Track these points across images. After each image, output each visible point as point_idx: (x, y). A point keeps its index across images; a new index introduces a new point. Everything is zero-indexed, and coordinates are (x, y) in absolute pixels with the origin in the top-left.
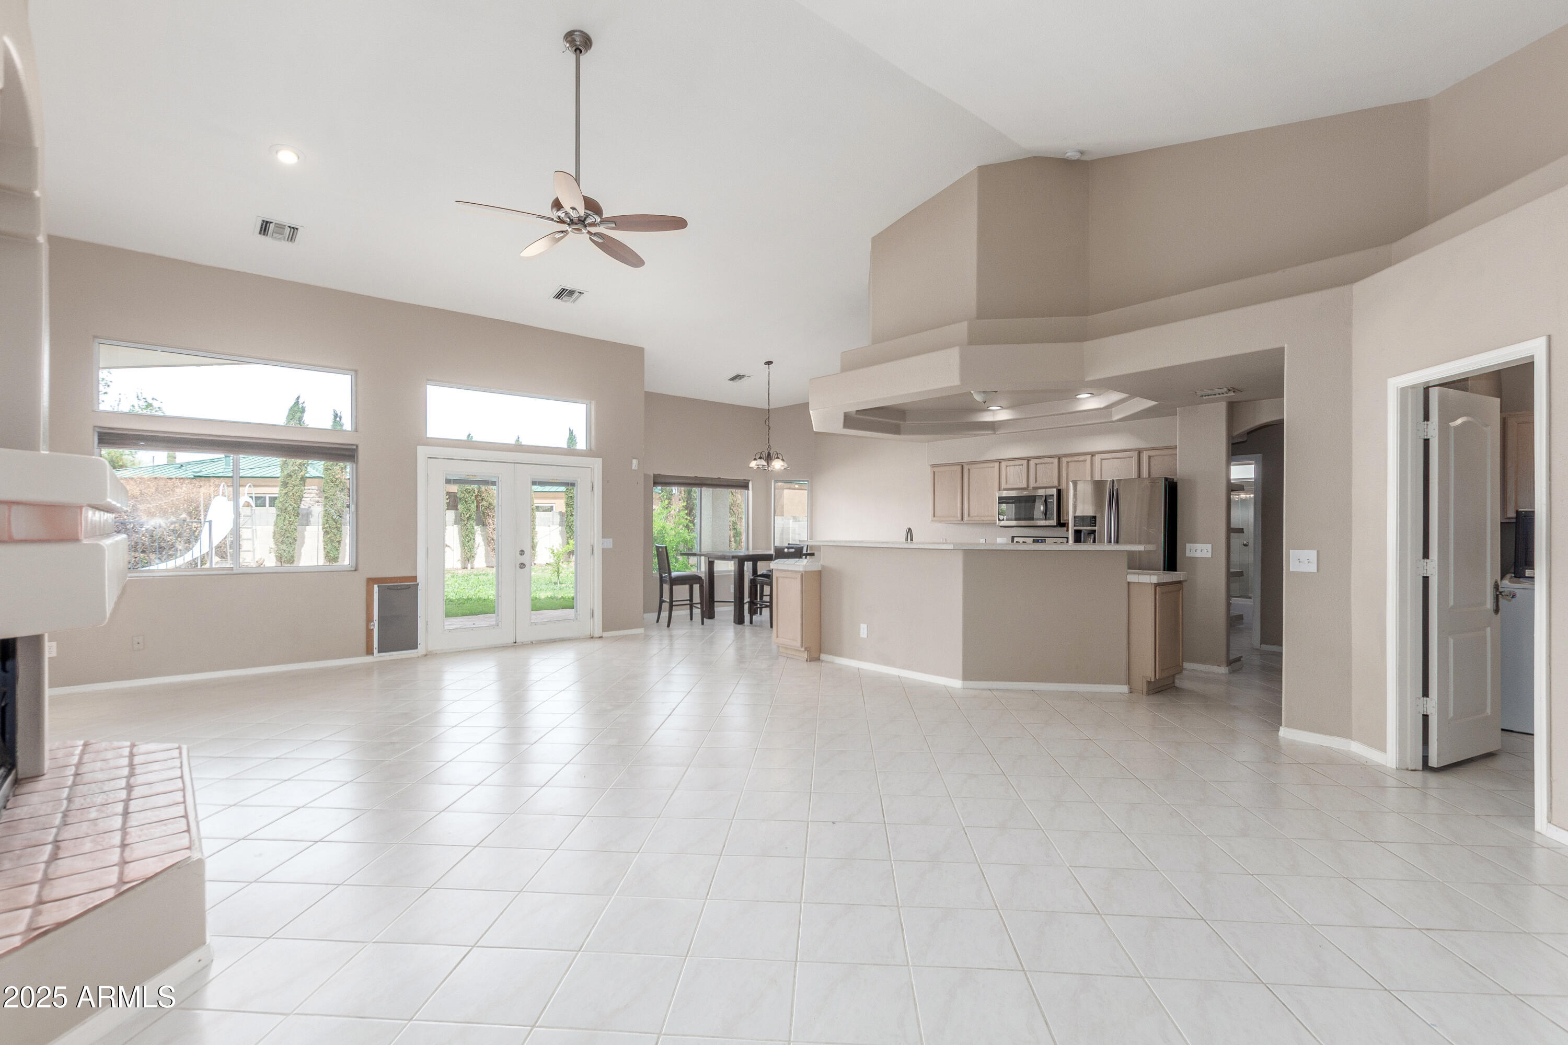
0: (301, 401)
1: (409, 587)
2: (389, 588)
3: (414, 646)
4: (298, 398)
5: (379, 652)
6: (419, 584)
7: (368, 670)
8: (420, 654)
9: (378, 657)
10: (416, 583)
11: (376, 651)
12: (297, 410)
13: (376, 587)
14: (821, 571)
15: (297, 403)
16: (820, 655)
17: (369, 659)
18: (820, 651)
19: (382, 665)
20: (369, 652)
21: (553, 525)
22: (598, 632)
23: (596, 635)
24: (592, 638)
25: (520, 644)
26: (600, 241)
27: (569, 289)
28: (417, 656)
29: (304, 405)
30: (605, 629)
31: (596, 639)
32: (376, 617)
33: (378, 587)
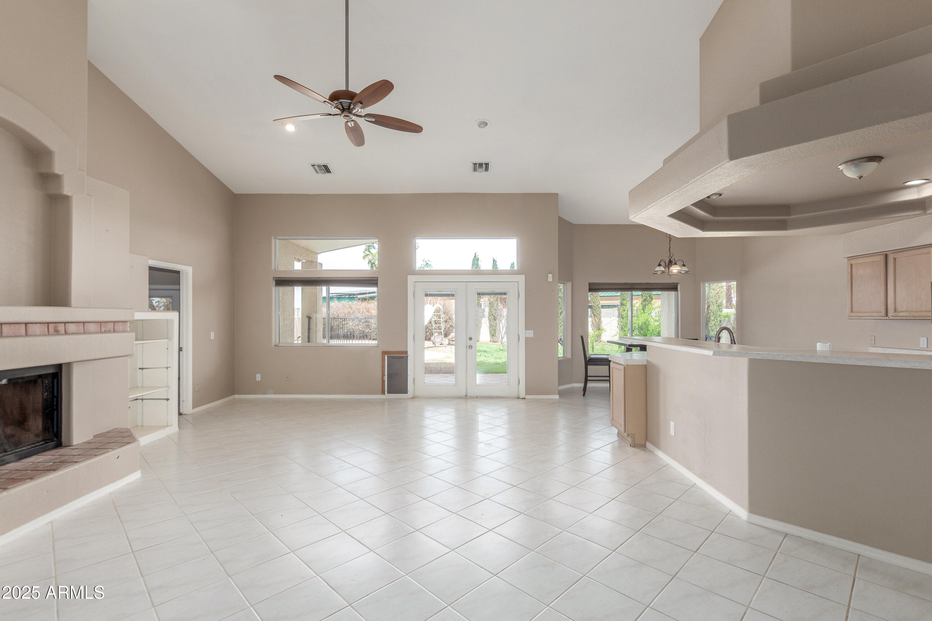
0: (477, 255)
1: (402, 357)
2: (392, 357)
3: (406, 392)
4: (476, 254)
5: (388, 393)
6: (409, 356)
7: (382, 402)
8: (409, 397)
9: (387, 396)
10: (407, 355)
11: (386, 392)
12: (476, 260)
13: (386, 356)
14: (646, 365)
15: (475, 256)
16: (645, 442)
17: (382, 397)
18: (647, 439)
19: (389, 400)
20: (383, 393)
21: (613, 317)
22: (522, 394)
23: (521, 397)
24: (519, 398)
25: (469, 397)
26: (373, 120)
27: (478, 163)
28: (407, 398)
29: (478, 257)
30: (527, 393)
31: (521, 400)
32: (386, 374)
33: (387, 356)
